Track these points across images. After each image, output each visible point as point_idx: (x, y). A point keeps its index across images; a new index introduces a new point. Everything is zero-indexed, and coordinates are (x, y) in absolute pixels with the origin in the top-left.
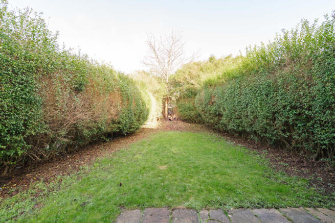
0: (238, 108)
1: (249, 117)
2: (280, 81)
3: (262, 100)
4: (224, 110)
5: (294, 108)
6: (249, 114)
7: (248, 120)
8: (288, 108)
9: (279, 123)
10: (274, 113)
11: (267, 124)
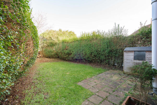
0: (79, 51)
1: (84, 54)
2: (93, 44)
3: (88, 49)
4: (73, 52)
5: (97, 51)
6: (83, 53)
7: (83, 55)
8: (95, 51)
9: (92, 55)
10: (91, 53)
11: (89, 56)
